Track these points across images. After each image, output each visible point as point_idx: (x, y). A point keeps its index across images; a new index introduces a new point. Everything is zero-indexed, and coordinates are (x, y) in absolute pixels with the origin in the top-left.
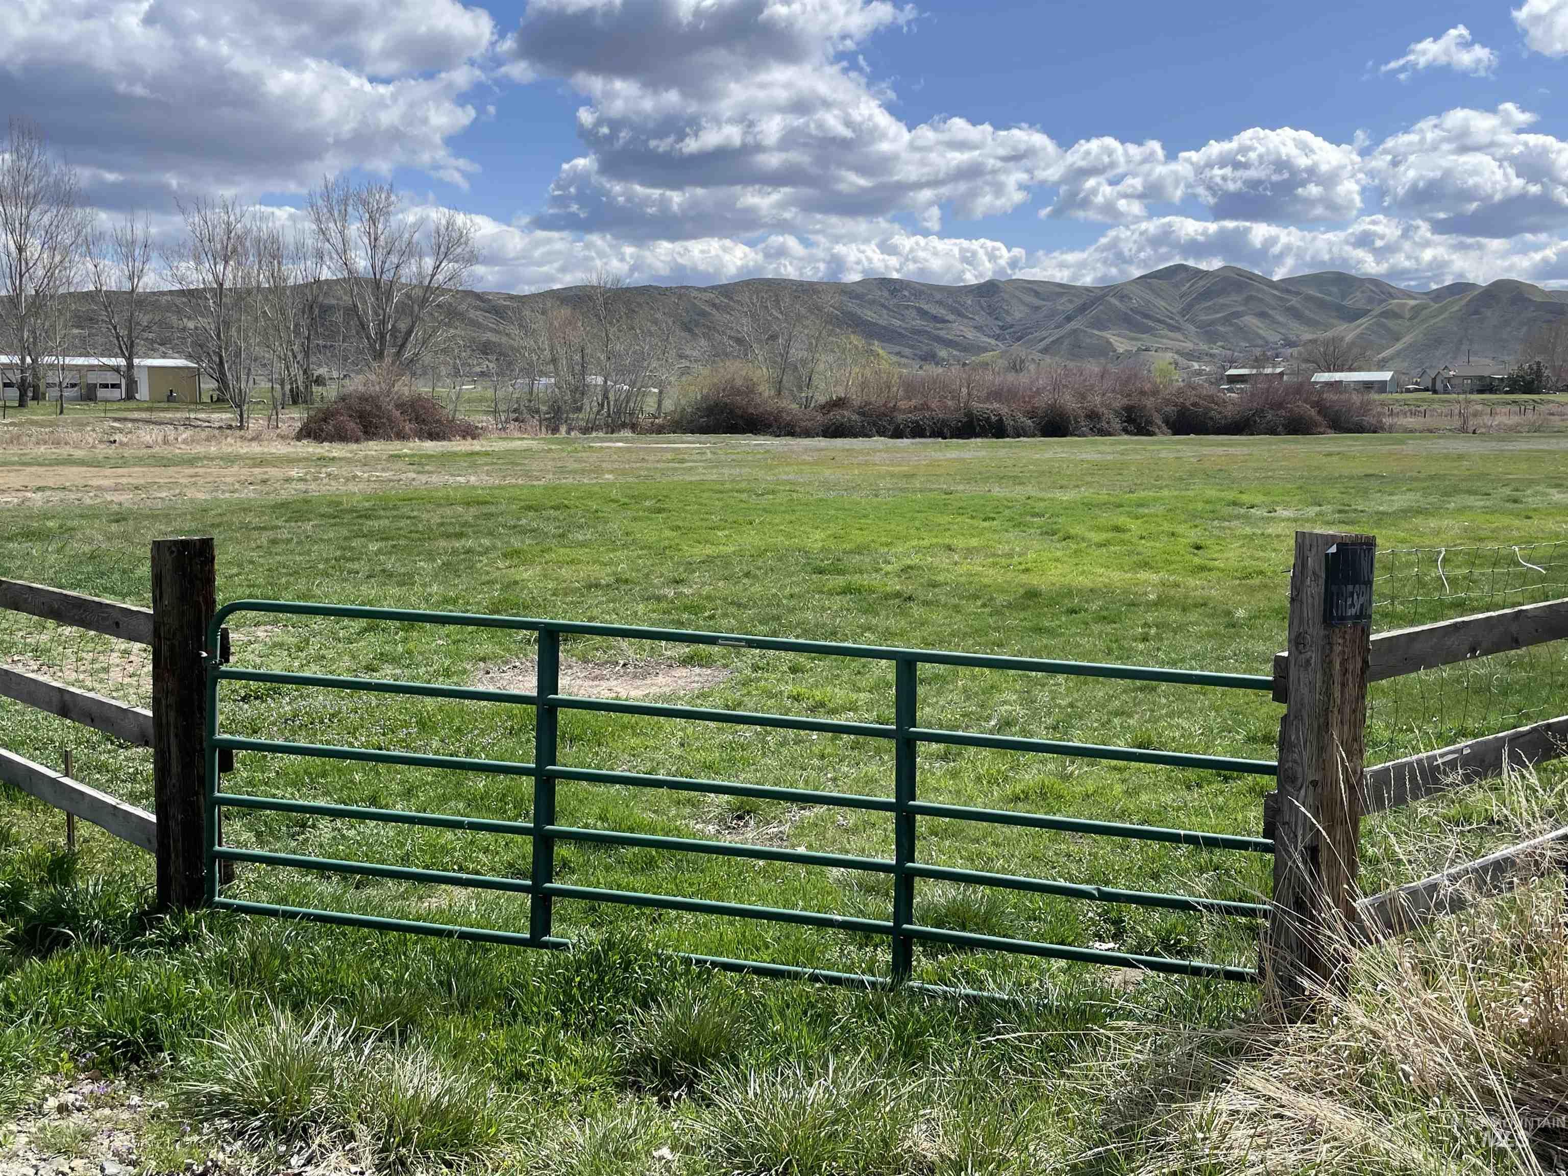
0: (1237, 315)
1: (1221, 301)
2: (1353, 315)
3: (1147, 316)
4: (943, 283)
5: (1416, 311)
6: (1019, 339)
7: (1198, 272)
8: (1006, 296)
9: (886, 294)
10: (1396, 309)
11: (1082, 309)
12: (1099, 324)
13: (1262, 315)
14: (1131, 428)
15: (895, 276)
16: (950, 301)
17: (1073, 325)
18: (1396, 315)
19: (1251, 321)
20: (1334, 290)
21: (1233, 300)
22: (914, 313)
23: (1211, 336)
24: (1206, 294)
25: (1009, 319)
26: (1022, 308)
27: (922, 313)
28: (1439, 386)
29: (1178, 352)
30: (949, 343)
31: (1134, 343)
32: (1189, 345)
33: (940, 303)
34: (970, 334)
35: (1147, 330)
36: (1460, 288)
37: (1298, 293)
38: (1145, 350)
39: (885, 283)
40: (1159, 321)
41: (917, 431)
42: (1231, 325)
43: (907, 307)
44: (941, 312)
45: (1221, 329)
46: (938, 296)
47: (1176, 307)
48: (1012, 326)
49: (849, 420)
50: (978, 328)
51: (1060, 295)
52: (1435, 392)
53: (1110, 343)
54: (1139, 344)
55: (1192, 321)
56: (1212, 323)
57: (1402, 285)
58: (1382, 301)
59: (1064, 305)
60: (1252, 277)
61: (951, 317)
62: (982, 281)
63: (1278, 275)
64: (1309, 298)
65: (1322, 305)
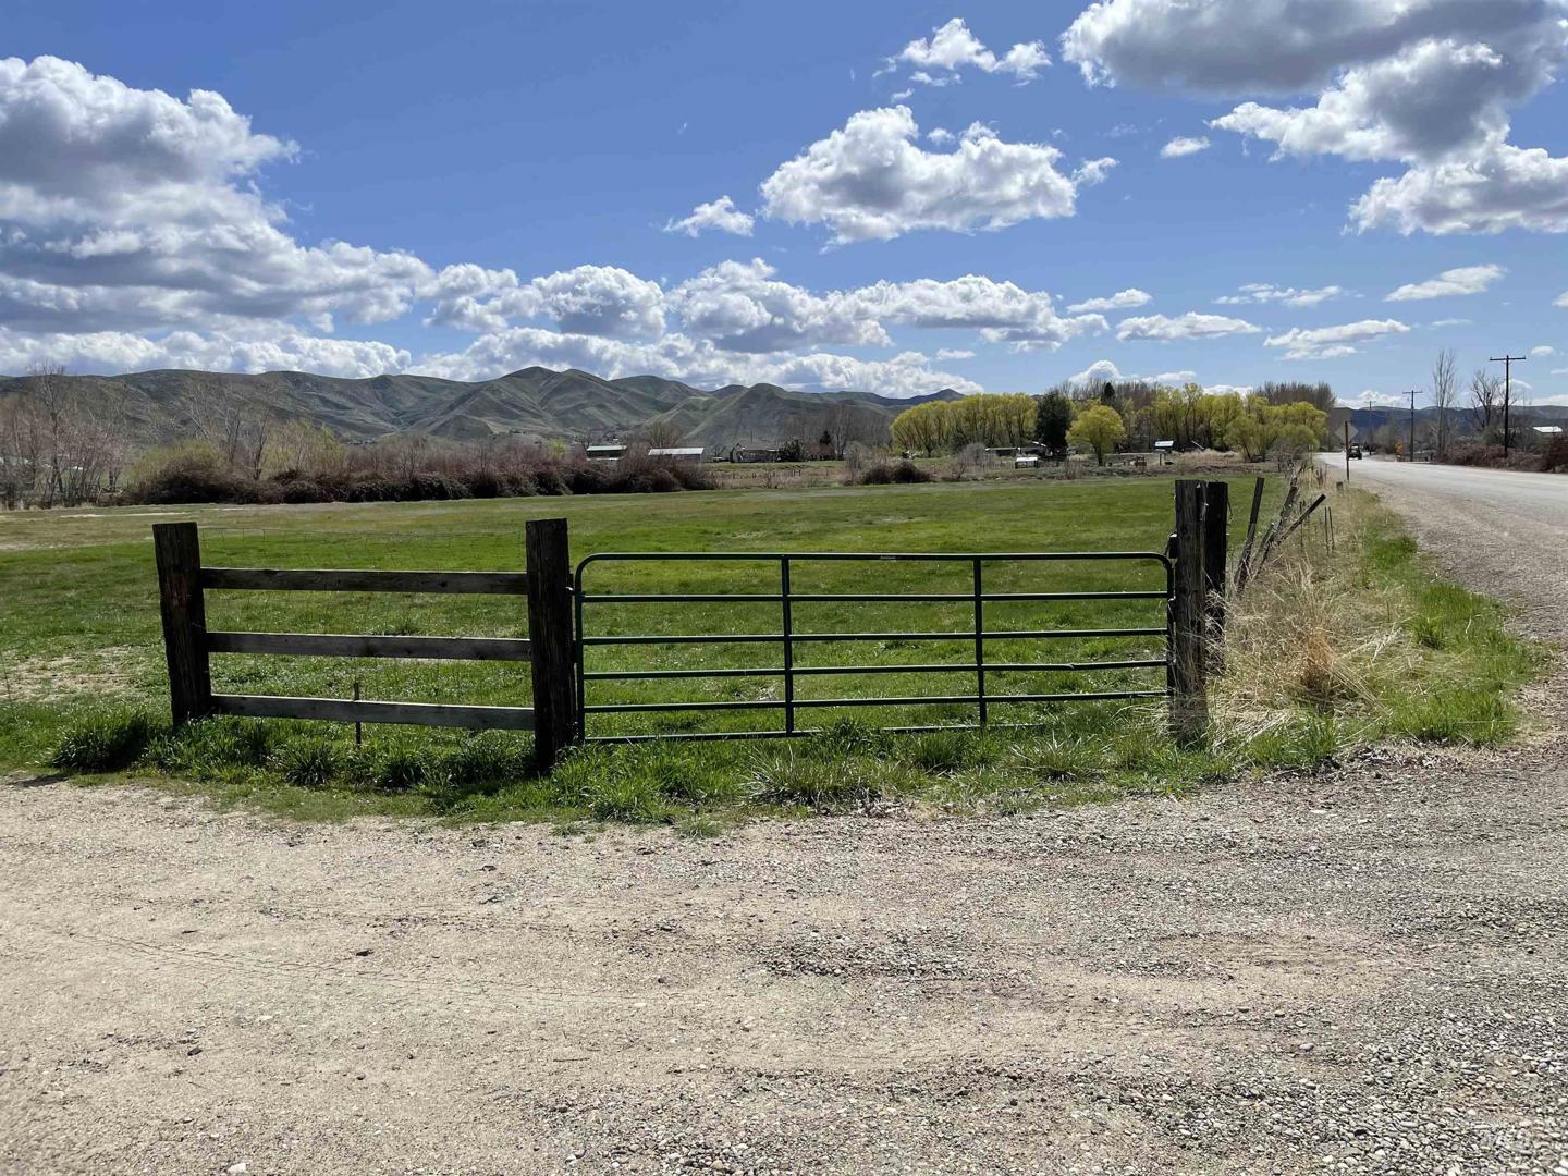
0: (583, 406)
1: (571, 395)
2: (664, 408)
3: (516, 407)
4: (343, 377)
5: (708, 405)
6: (412, 423)
7: (550, 373)
8: (397, 388)
9: (290, 384)
10: (694, 404)
11: (462, 400)
12: (476, 411)
13: (601, 407)
14: (543, 490)
15: (296, 369)
16: (349, 392)
17: (457, 412)
18: (695, 408)
19: (592, 411)
20: (650, 388)
21: (578, 395)
22: (317, 401)
23: (565, 423)
24: (557, 390)
25: (401, 407)
26: (412, 398)
27: (325, 402)
28: (735, 458)
29: (540, 434)
30: (351, 427)
31: (507, 426)
32: (550, 429)
33: (340, 393)
34: (370, 419)
35: (517, 417)
36: (734, 389)
37: (624, 391)
38: (516, 432)
39: (288, 375)
40: (523, 410)
41: (372, 496)
42: (579, 413)
43: (310, 396)
44: (343, 401)
45: (570, 415)
46: (337, 387)
47: (537, 399)
48: (404, 412)
49: (309, 488)
50: (376, 414)
51: (444, 388)
52: (733, 462)
53: (486, 426)
54: (510, 428)
55: (549, 411)
56: (565, 412)
57: (696, 386)
58: (683, 397)
59: (448, 397)
60: (591, 378)
61: (351, 405)
62: (376, 375)
63: (612, 376)
64: (632, 394)
65: (644, 400)
